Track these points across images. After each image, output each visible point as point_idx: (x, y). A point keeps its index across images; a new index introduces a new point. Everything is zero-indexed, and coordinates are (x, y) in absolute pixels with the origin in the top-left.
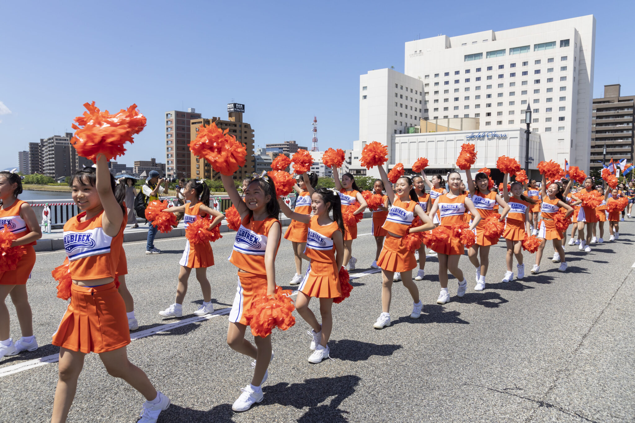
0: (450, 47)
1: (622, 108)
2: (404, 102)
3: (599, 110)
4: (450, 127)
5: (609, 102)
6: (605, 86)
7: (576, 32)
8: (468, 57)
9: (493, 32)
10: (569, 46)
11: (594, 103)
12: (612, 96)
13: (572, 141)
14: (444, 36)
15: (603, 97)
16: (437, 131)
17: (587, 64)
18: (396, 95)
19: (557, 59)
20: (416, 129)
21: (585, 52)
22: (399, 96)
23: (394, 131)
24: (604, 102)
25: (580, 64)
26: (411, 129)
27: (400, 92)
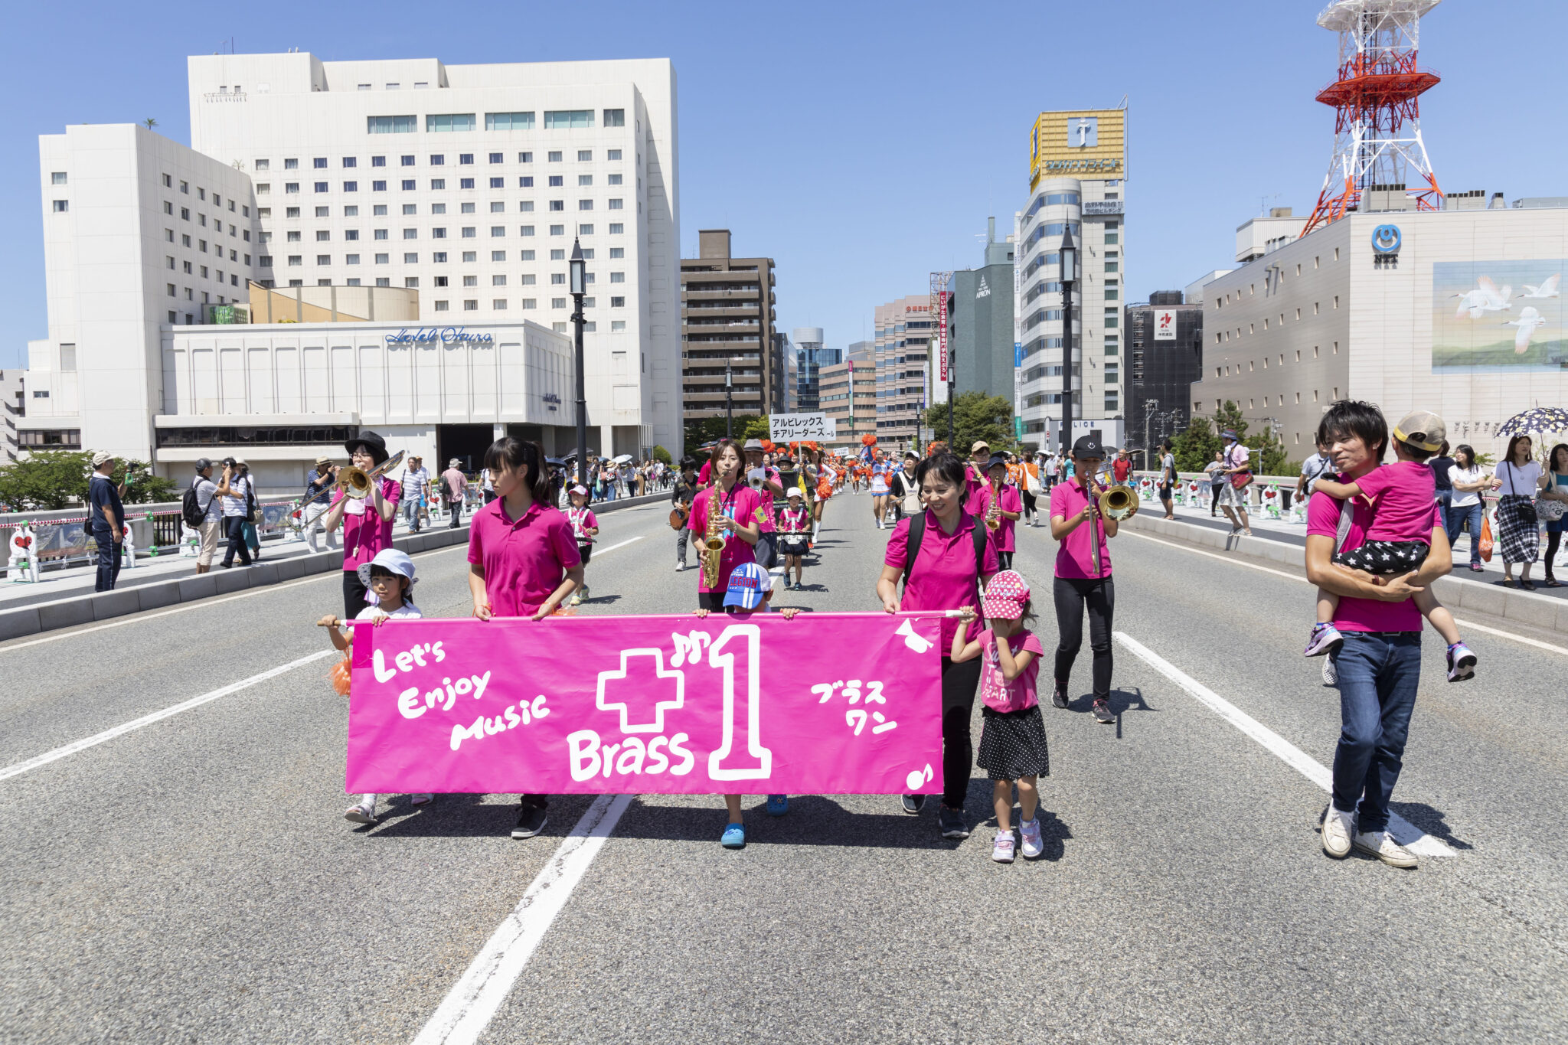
0: (326, 88)
1: (737, 285)
2: (192, 227)
3: (691, 286)
4: (339, 309)
5: (709, 268)
6: (701, 232)
7: (637, 95)
8: (377, 122)
9: (441, 63)
10: (623, 125)
11: (684, 269)
12: (717, 256)
13: (643, 355)
14: (307, 54)
15: (698, 257)
16: (300, 320)
17: (663, 175)
18: (169, 208)
19: (600, 155)
20: (237, 311)
21: (657, 145)
22: (177, 211)
23: (166, 316)
24: (701, 268)
25: (649, 173)
26: (222, 312)
27: (179, 201)
